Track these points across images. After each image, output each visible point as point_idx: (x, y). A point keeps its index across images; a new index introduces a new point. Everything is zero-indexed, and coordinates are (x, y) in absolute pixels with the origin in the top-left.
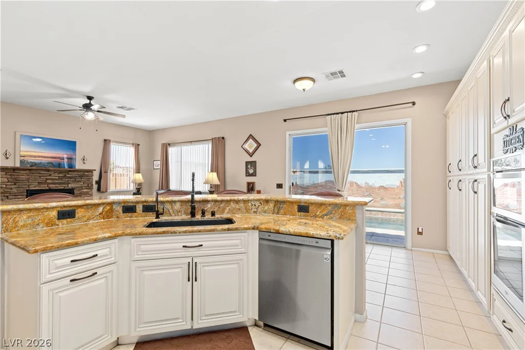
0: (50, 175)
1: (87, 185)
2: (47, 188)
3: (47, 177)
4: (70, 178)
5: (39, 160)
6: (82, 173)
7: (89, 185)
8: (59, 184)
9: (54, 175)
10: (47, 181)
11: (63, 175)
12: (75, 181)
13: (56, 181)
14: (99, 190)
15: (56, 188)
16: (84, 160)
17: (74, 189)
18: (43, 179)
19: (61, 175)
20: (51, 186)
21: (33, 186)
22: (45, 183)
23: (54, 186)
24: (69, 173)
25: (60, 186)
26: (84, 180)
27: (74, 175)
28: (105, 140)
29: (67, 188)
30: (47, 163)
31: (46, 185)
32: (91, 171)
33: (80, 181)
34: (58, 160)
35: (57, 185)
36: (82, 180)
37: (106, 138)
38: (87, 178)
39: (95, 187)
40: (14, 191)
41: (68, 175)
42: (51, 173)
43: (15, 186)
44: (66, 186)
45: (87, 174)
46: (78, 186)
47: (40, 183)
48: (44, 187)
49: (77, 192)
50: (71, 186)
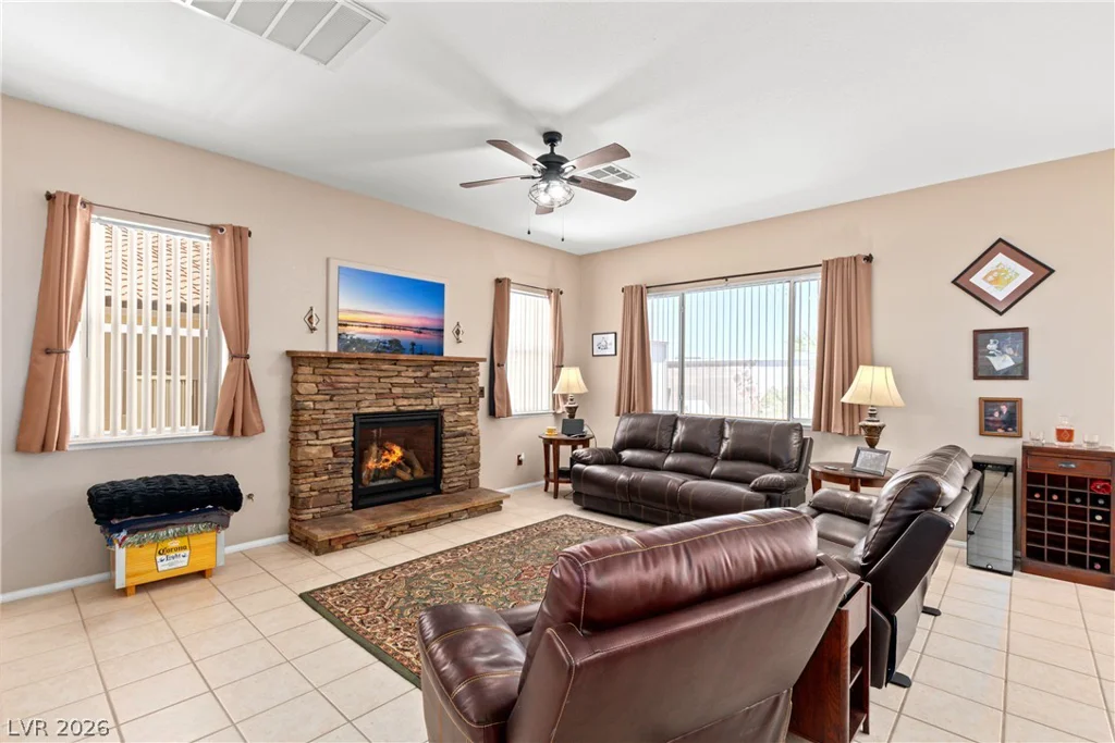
0: (399, 374)
1: (467, 400)
2: (393, 409)
3: (395, 380)
4: (437, 381)
5: (375, 334)
7: (473, 399)
8: (416, 396)
9: (407, 374)
10: (394, 391)
11: (422, 374)
12: (446, 389)
13: (410, 391)
14: (492, 412)
15: (411, 409)
16: (458, 332)
17: (442, 411)
18: (385, 384)
19: (419, 374)
20: (401, 402)
21: (367, 403)
22: (390, 395)
23: (405, 402)
24: (436, 368)
25: (418, 402)
26: (463, 386)
27: (445, 375)
28: (498, 281)
29: (432, 408)
30: (390, 342)
31: (391, 402)
32: (473, 363)
33: (454, 390)
35: (412, 401)
36: (460, 386)
37: (500, 277)
38: (468, 380)
39: (483, 403)
40: (331, 416)
41: (432, 375)
42: (400, 368)
43: (331, 405)
44: (428, 401)
45: (468, 369)
46: (451, 401)
47: (379, 396)
48: (387, 406)
49: (448, 418)
50: (438, 402)
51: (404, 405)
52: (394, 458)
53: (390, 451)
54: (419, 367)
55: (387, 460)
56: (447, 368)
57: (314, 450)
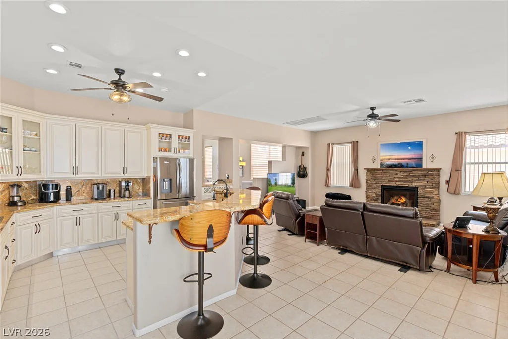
0: (397, 174)
1: (431, 184)
2: (395, 185)
3: (395, 176)
4: (413, 176)
6: (425, 172)
8: (404, 182)
9: (401, 174)
10: (395, 179)
11: (406, 174)
12: (418, 180)
13: (401, 180)
15: (401, 185)
16: (432, 158)
17: (417, 188)
18: (392, 177)
19: (405, 174)
20: (397, 183)
21: (385, 182)
22: (394, 181)
23: (400, 183)
24: (413, 172)
26: (429, 179)
27: (417, 174)
29: (412, 186)
31: (394, 183)
33: (424, 180)
34: (407, 161)
35: (402, 183)
36: (425, 179)
38: (431, 177)
39: (445, 186)
40: (374, 185)
41: (411, 174)
42: (397, 172)
43: (374, 182)
44: (410, 184)
45: (431, 172)
46: (422, 184)
47: (389, 180)
48: (393, 184)
49: (420, 191)
50: (414, 184)
51: (399, 184)
52: (402, 201)
53: (401, 198)
54: (405, 172)
55: (400, 201)
56: (419, 172)
57: (370, 193)
